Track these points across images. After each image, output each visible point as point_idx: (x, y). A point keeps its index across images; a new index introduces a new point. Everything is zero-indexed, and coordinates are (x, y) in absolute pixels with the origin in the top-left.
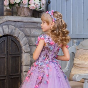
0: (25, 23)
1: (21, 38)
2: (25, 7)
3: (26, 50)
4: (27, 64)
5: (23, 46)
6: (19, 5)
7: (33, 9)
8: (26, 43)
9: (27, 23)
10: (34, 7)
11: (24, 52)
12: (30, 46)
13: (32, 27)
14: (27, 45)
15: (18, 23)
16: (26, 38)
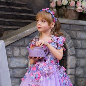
0: (71, 26)
1: (67, 41)
2: (72, 10)
3: (72, 52)
4: (72, 67)
5: (68, 48)
6: (66, 7)
7: (80, 12)
8: (71, 46)
9: (74, 26)
10: (81, 10)
11: (70, 55)
12: (75, 48)
13: (79, 29)
14: (73, 48)
15: (64, 25)
16: (72, 41)
